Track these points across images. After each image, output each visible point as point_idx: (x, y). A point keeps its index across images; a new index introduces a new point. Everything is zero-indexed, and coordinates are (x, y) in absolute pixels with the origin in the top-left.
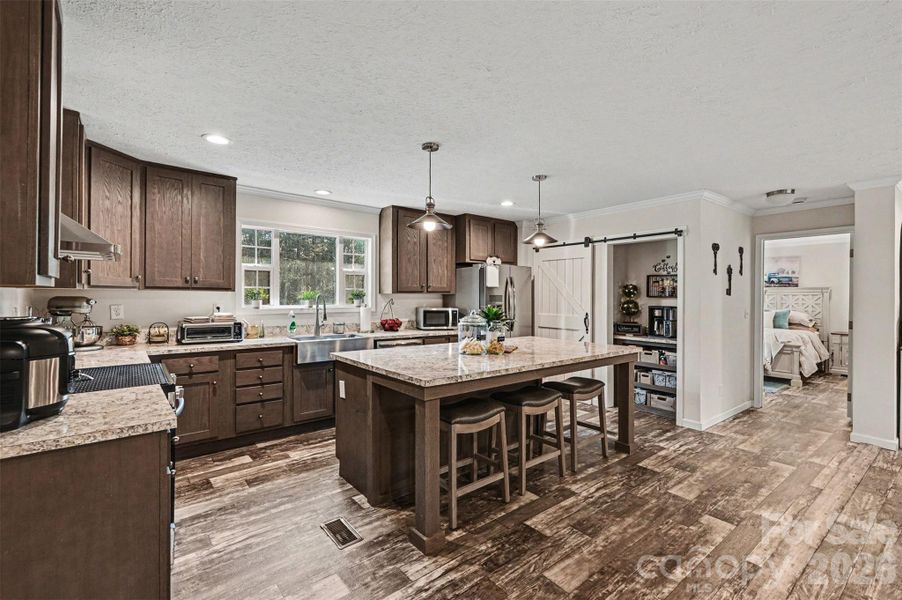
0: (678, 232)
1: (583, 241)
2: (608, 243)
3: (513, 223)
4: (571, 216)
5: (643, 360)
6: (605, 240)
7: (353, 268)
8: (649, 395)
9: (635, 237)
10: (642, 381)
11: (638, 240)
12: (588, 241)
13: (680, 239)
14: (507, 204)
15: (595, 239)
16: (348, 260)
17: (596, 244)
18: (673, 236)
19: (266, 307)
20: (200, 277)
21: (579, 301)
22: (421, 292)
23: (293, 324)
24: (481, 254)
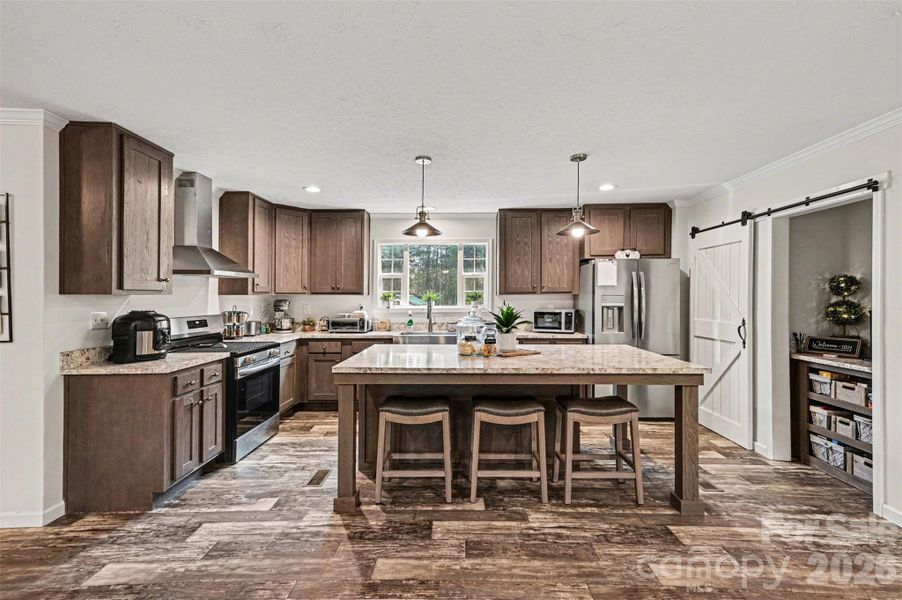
0: (873, 185)
1: (740, 218)
2: (773, 215)
3: (665, 205)
4: (726, 185)
5: (840, 397)
6: (769, 213)
7: (474, 273)
8: (849, 455)
9: (807, 202)
10: (839, 431)
11: (813, 206)
12: (746, 216)
13: (877, 196)
14: (607, 187)
15: (757, 213)
16: (468, 265)
17: (758, 219)
18: (866, 192)
19: (397, 307)
20: (341, 286)
21: (736, 303)
22: (535, 293)
23: (411, 321)
24: (607, 249)
